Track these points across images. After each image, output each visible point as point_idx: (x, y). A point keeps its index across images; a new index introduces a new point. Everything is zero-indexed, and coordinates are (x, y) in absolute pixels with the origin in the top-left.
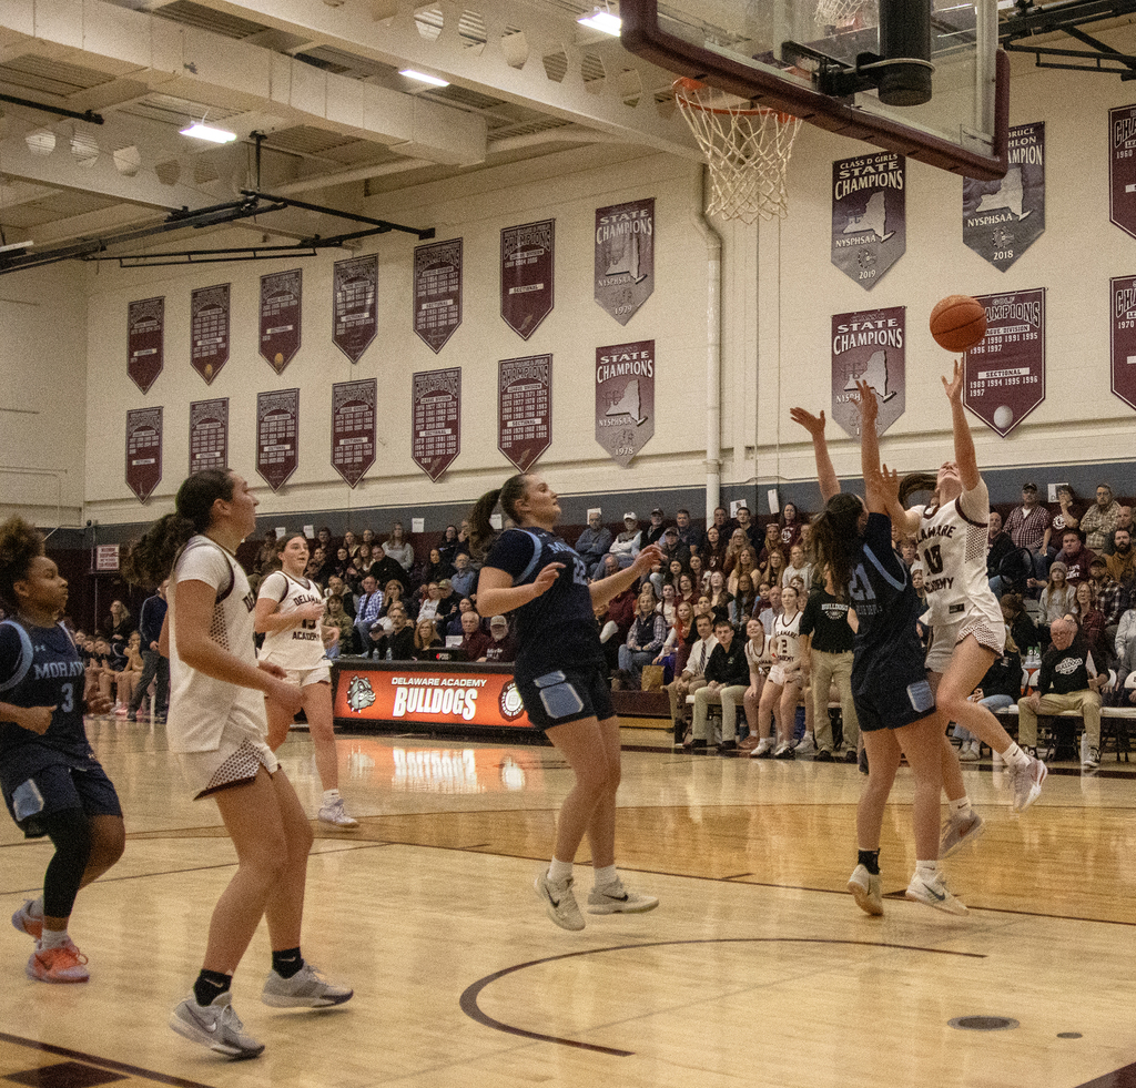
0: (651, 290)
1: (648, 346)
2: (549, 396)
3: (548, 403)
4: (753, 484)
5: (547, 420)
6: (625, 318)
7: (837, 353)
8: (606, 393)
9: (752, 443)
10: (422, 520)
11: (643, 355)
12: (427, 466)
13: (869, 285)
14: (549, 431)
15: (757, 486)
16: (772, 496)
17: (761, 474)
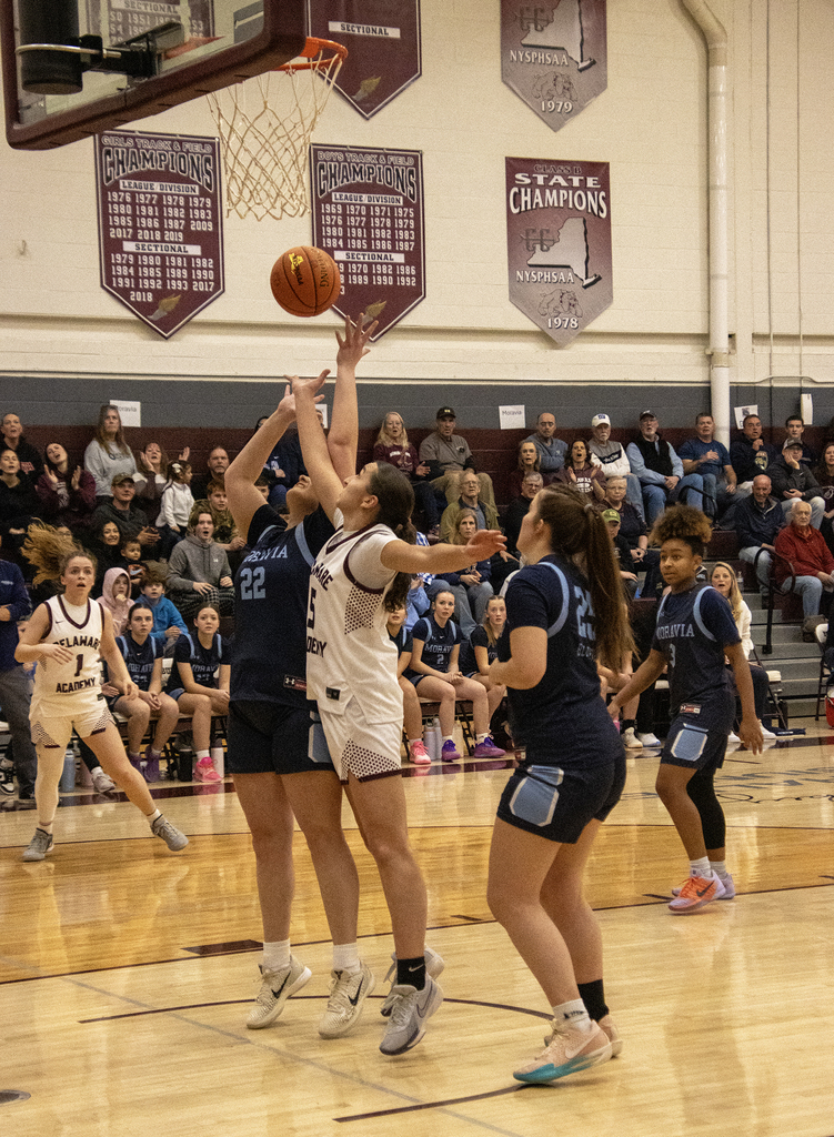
0: (602, 86)
1: (599, 170)
2: (418, 218)
3: (417, 229)
4: (768, 385)
5: (416, 258)
6: (555, 121)
8: (525, 231)
9: (764, 330)
10: (137, 405)
11: (590, 182)
12: (144, 309)
14: (420, 276)
15: (771, 388)
16: (807, 402)
17: (776, 373)
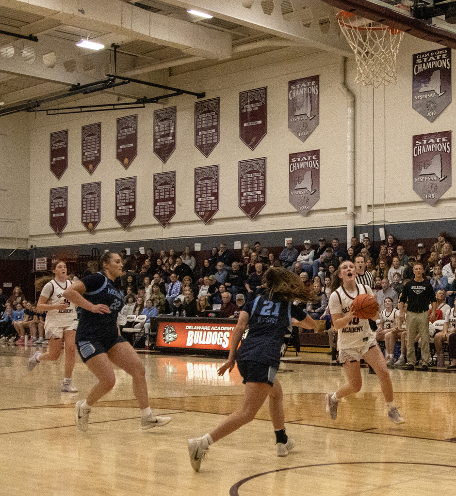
0: (317, 124)
1: (316, 153)
2: (265, 179)
3: (264, 183)
4: (372, 225)
5: (264, 192)
6: (304, 138)
7: (415, 155)
8: (294, 178)
9: (370, 203)
10: (200, 244)
11: (314, 157)
12: (202, 216)
13: (432, 119)
14: (265, 198)
15: (373, 226)
16: (382, 231)
17: (375, 220)
